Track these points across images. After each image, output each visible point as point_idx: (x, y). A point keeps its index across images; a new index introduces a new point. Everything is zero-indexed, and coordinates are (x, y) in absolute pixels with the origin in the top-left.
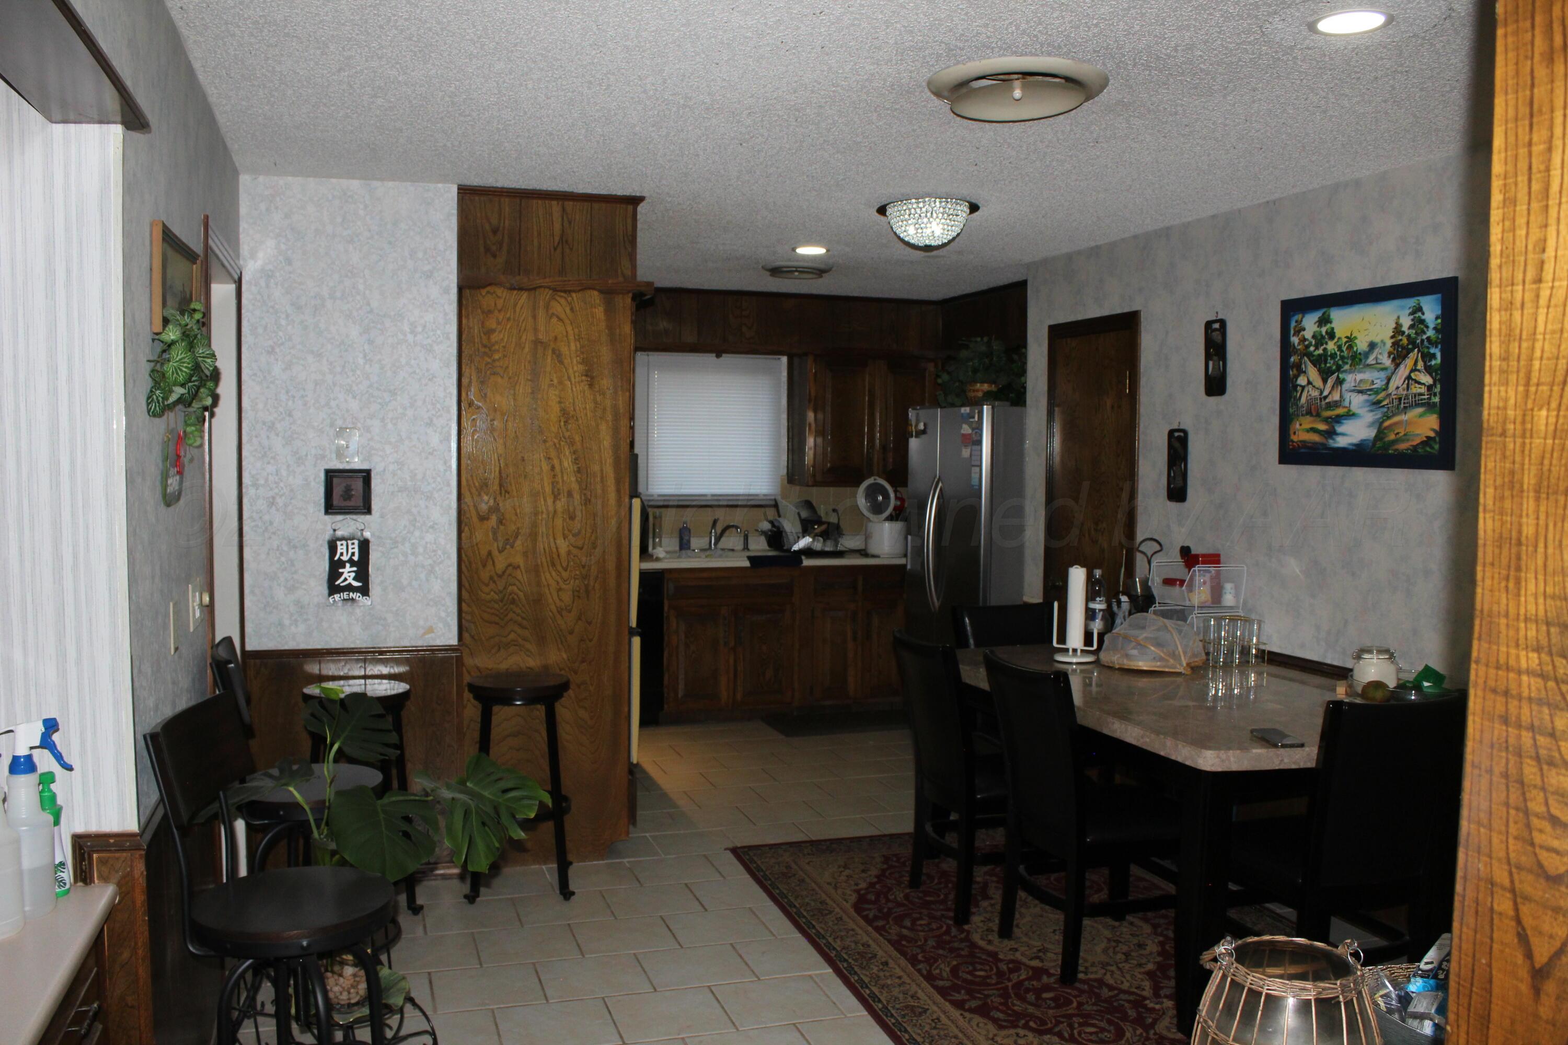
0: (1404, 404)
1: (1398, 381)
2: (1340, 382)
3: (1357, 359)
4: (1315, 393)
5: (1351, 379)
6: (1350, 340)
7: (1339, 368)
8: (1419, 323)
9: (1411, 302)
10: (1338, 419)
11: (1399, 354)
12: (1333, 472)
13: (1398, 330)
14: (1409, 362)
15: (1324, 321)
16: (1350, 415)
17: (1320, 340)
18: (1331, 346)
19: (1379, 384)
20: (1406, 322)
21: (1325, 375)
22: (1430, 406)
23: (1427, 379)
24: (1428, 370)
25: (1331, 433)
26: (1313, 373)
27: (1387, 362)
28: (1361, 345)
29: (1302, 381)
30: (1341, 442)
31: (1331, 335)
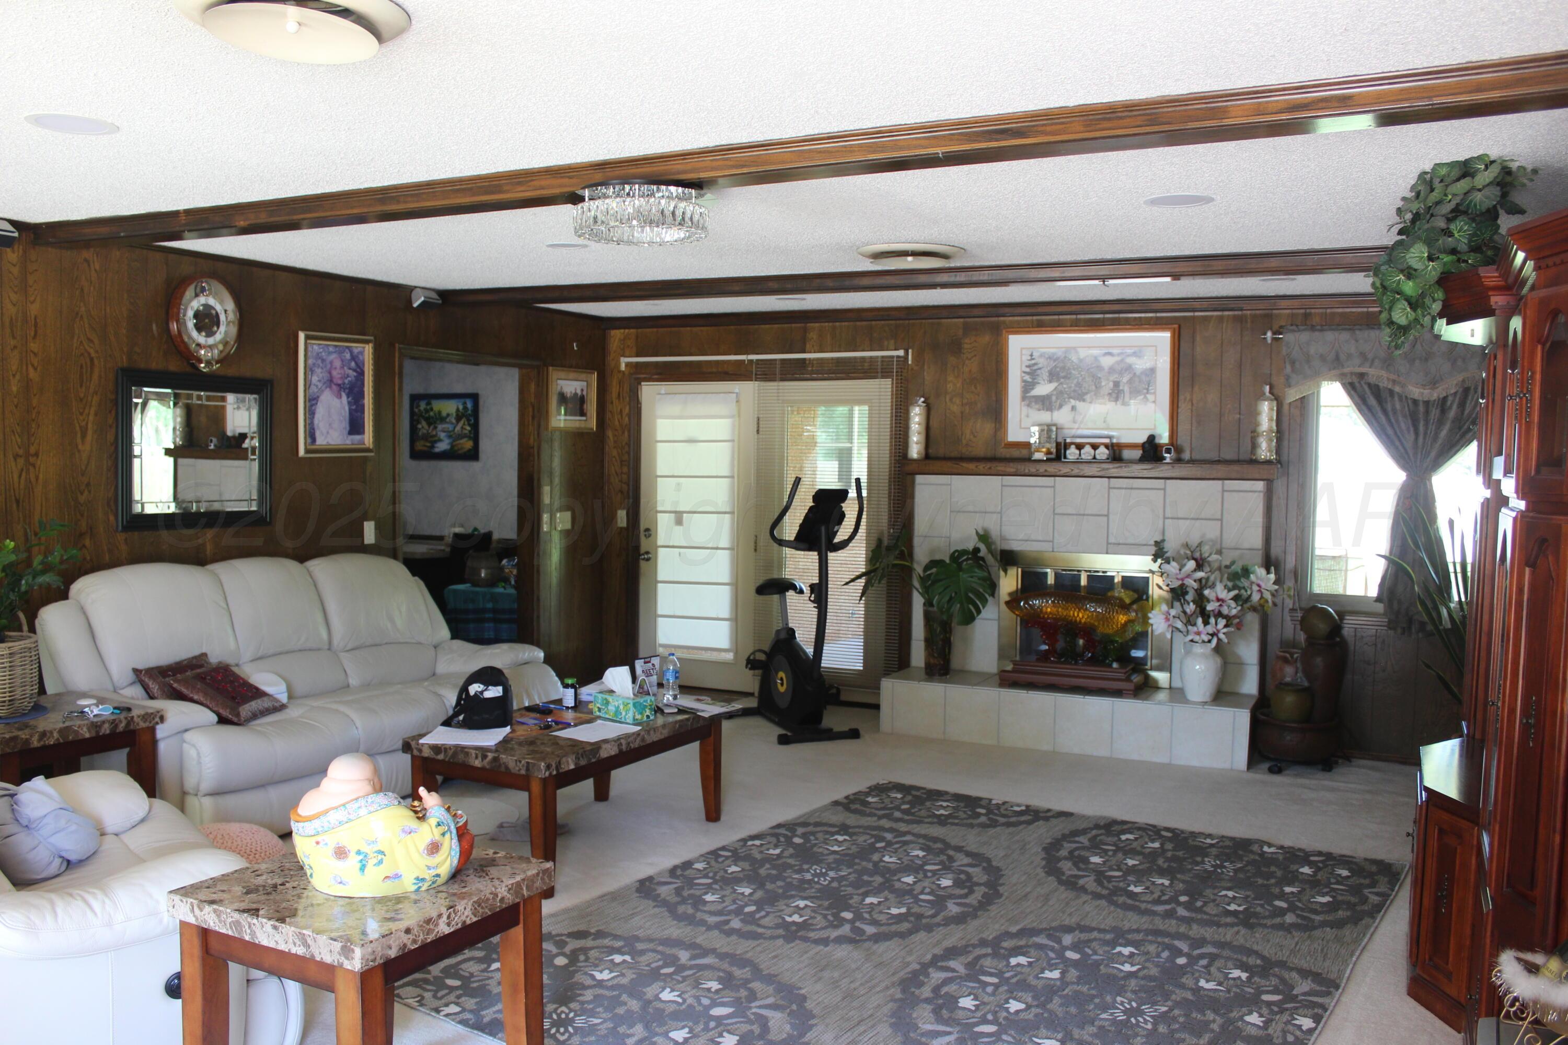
0: (461, 436)
1: (458, 428)
2: (435, 428)
3: (443, 419)
4: (425, 431)
5: (440, 427)
6: (440, 412)
7: (435, 423)
8: (465, 408)
9: (463, 400)
10: (436, 442)
11: (459, 418)
12: (433, 463)
13: (458, 410)
14: (462, 422)
15: (429, 404)
16: (440, 440)
17: (427, 411)
18: (432, 414)
19: (451, 429)
20: (461, 407)
21: (429, 424)
22: (470, 438)
23: (468, 428)
24: (469, 425)
25: (433, 447)
26: (424, 423)
27: (454, 421)
28: (444, 414)
29: (420, 426)
30: (437, 450)
31: (432, 409)
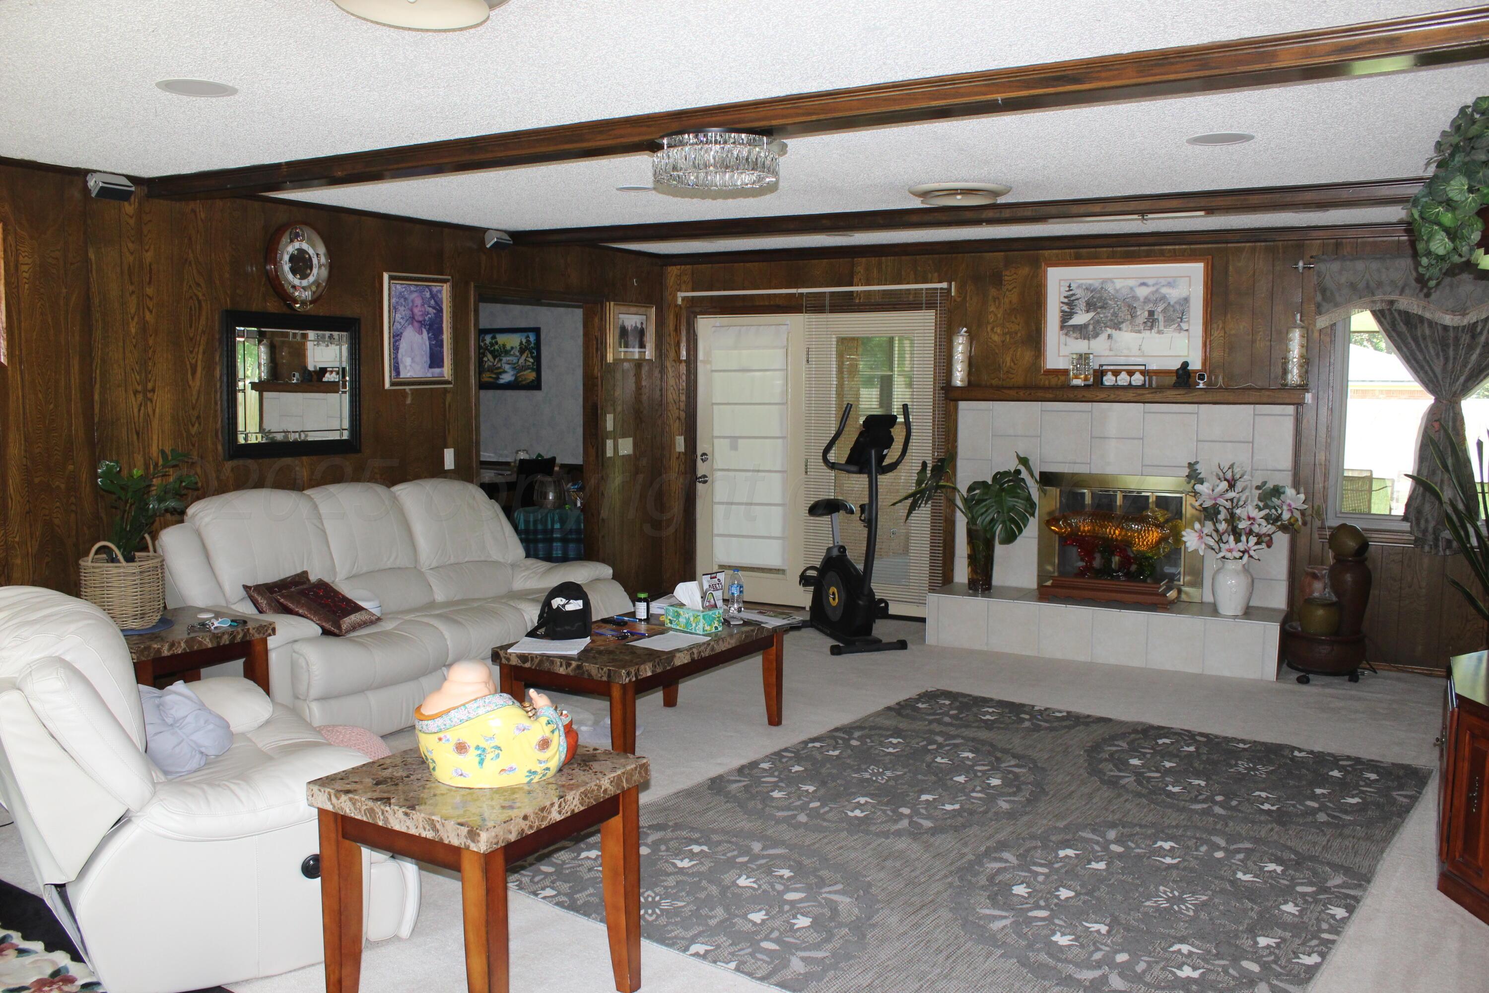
0: (524, 368)
1: (522, 360)
2: (500, 360)
3: (507, 353)
4: (491, 364)
5: (504, 359)
6: (504, 346)
7: (500, 355)
8: (528, 342)
9: (525, 334)
10: (501, 373)
11: (522, 351)
12: (499, 392)
13: (521, 343)
14: (525, 354)
15: (494, 338)
16: (505, 372)
17: (492, 345)
18: (496, 347)
19: (515, 361)
20: (524, 341)
21: (495, 357)
22: (533, 370)
23: (531, 360)
24: (532, 357)
25: (498, 378)
26: (490, 356)
27: (518, 354)
28: (508, 347)
29: (485, 359)
30: (502, 381)
31: (497, 343)
